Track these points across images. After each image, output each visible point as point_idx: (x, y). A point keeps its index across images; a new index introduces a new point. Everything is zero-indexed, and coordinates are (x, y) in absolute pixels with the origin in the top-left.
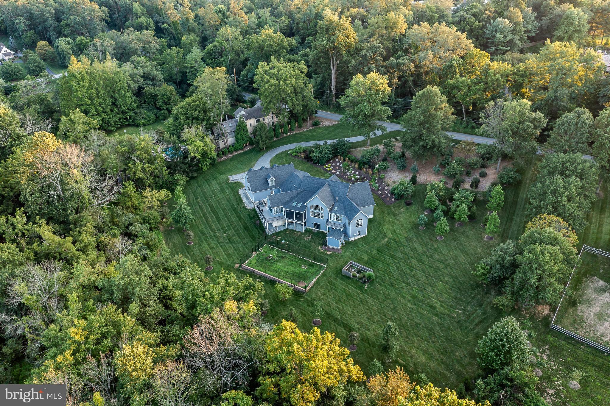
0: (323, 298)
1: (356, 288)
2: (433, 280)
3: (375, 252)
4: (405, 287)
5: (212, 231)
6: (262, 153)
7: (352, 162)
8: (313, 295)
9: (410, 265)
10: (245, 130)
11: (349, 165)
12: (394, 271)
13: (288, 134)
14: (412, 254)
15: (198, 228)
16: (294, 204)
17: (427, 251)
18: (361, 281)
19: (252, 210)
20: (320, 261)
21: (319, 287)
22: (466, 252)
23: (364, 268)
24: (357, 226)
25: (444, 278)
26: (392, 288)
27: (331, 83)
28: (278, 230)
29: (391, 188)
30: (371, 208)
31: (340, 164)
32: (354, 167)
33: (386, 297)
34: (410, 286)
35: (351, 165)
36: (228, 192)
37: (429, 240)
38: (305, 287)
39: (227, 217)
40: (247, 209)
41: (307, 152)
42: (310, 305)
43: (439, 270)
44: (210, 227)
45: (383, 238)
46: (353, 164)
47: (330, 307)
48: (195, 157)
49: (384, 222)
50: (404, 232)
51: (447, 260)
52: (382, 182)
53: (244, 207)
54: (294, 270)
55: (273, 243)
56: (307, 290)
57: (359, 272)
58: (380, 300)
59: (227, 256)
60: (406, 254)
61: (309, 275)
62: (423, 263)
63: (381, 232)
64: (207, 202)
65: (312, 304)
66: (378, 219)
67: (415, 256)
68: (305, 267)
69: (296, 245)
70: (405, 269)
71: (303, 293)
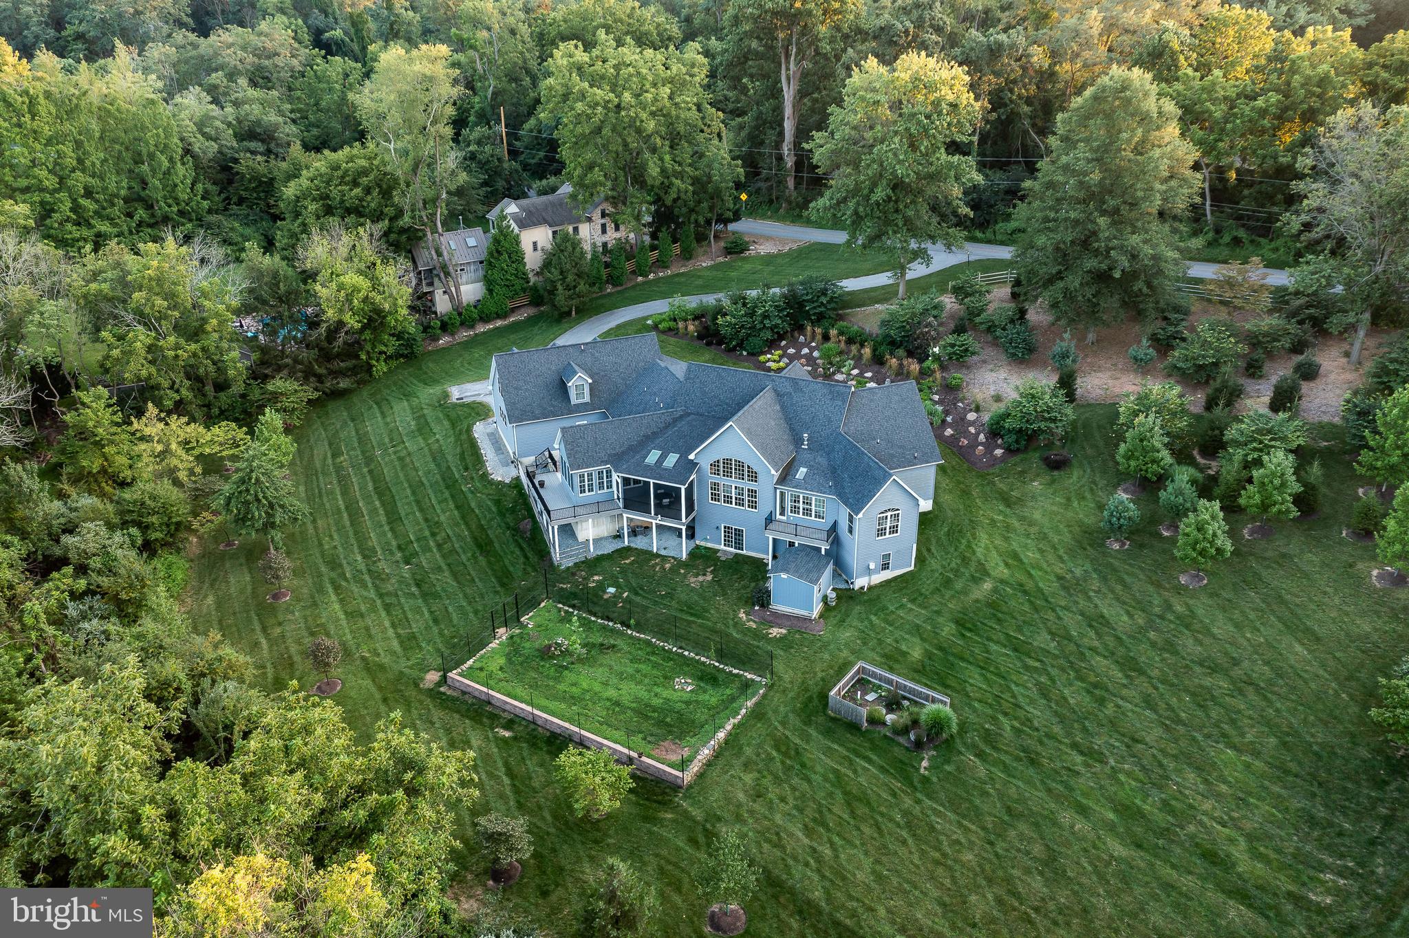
0: (752, 812)
1: (882, 769)
2: (1194, 739)
3: (948, 630)
4: (1082, 770)
5: (364, 557)
6: (566, 325)
7: (850, 341)
8: (715, 796)
9: (1092, 679)
10: (517, 256)
11: (841, 353)
12: (1032, 702)
13: (651, 276)
14: (1091, 639)
15: (320, 545)
16: (653, 457)
17: (1151, 625)
18: (902, 740)
19: (509, 486)
20: (742, 662)
21: (737, 763)
22: (1308, 630)
23: (911, 691)
24: (881, 532)
25: (1243, 735)
26: (1031, 771)
27: (781, 134)
28: (593, 551)
29: (986, 417)
30: (927, 473)
31: (812, 350)
32: (858, 358)
33: (1009, 810)
34: (1103, 762)
35: (848, 353)
36: (441, 433)
37: (1151, 589)
38: (683, 765)
39: (421, 510)
40: (492, 482)
41: (707, 320)
42: (701, 839)
43: (1213, 698)
44: (362, 539)
45: (976, 580)
46: (854, 348)
47: (783, 848)
48: (341, 324)
49: (973, 524)
50: (1051, 557)
51: (1236, 662)
52: (956, 400)
53: (485, 476)
54: (643, 694)
55: (574, 595)
56: (688, 777)
57: (893, 704)
58: (989, 821)
59: (401, 643)
60: (1069, 638)
61: (701, 716)
62: (1142, 672)
63: (965, 560)
64: (367, 465)
65: (710, 835)
66: (950, 513)
67: (1106, 645)
68: (684, 686)
69: (656, 603)
70: (1075, 696)
71: (675, 787)
